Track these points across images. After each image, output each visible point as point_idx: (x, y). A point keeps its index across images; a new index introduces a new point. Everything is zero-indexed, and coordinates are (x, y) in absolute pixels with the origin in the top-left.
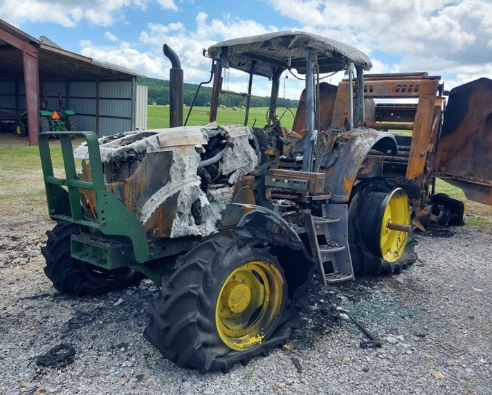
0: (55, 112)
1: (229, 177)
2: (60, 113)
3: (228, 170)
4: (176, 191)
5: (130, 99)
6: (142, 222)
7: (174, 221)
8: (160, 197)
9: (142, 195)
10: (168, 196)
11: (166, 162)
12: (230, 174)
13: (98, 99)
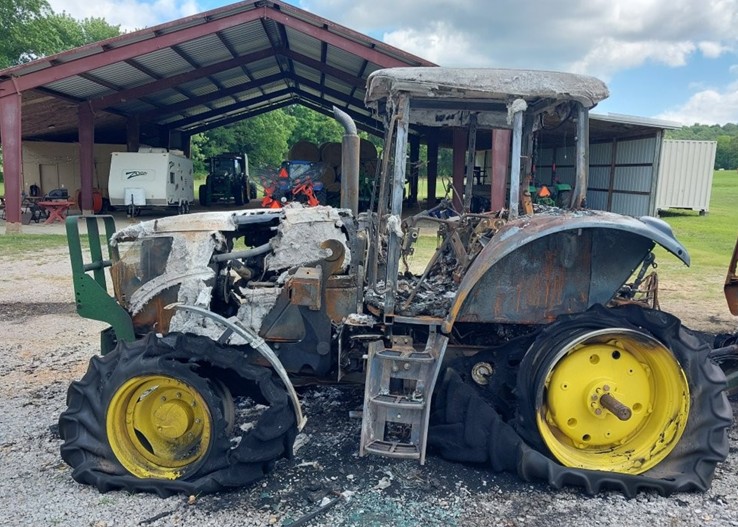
0: (545, 188)
1: (279, 275)
2: (552, 189)
3: (279, 265)
4: (175, 283)
5: (650, 165)
6: (132, 313)
7: (173, 317)
8: (154, 287)
9: (130, 283)
10: (164, 287)
11: (163, 248)
12: (281, 271)
13: (613, 166)
